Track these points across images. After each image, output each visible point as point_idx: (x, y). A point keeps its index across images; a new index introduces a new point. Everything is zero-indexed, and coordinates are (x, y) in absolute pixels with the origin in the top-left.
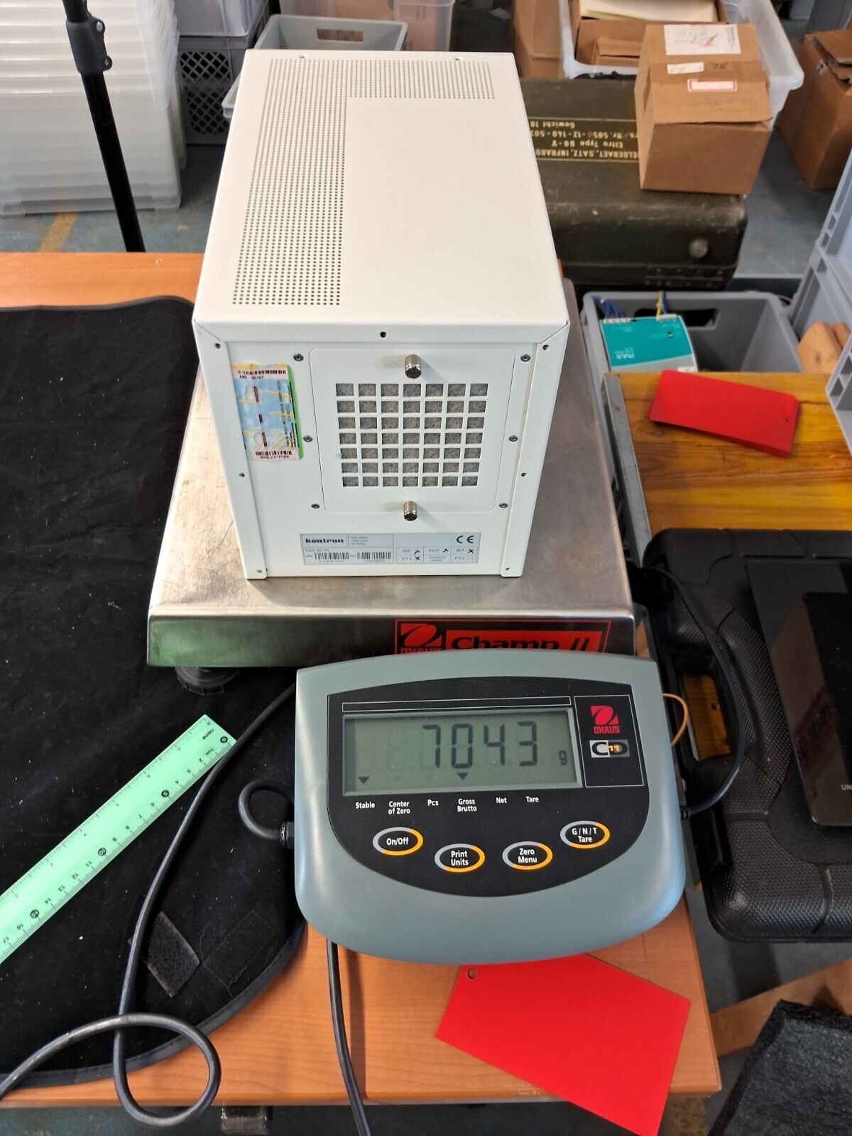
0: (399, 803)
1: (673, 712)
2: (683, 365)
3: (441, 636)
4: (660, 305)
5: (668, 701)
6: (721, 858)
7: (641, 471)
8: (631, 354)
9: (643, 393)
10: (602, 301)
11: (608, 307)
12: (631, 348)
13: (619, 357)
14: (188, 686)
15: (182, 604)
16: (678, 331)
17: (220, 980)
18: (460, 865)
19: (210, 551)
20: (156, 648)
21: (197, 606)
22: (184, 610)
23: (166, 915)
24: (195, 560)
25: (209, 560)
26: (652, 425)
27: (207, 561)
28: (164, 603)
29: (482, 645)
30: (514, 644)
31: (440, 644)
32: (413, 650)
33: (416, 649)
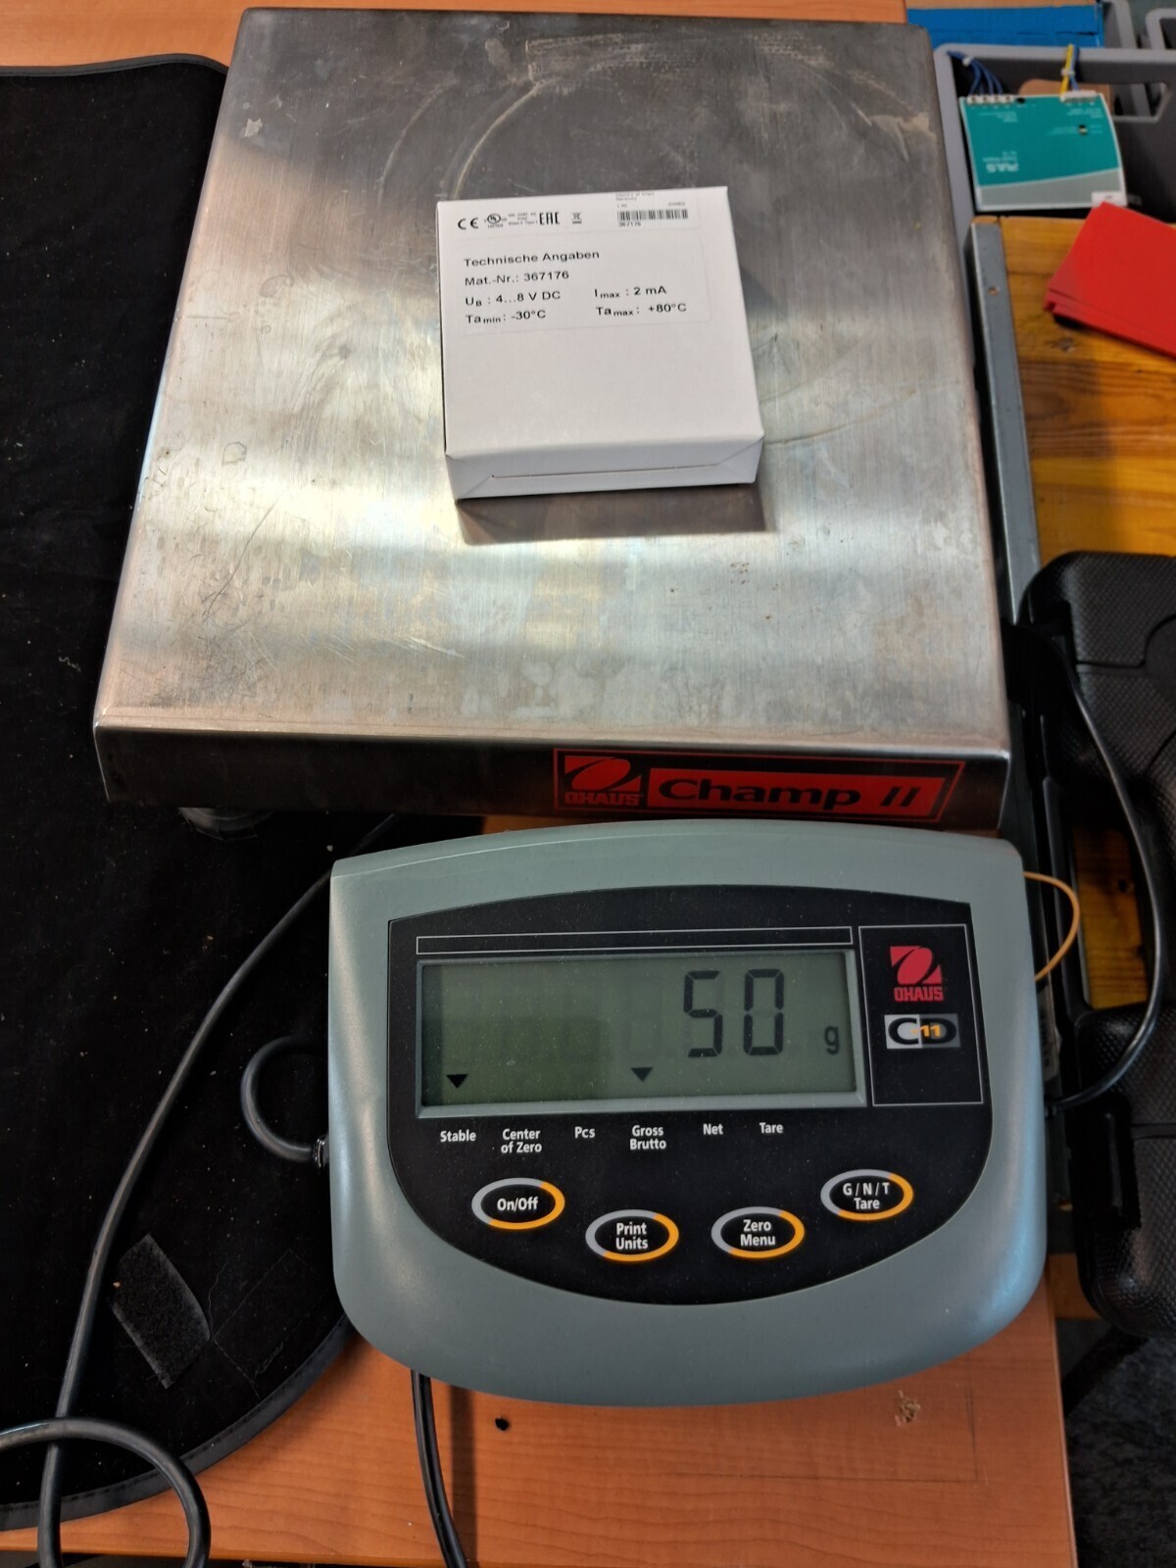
0: (521, 1133)
2: (1100, 189)
3: (640, 777)
4: (1068, 71)
6: (1117, 1202)
7: (1028, 418)
8: (1012, 163)
9: (1044, 262)
10: (966, 62)
11: (978, 74)
12: (1014, 153)
13: (991, 168)
14: (192, 825)
15: (153, 708)
16: (1097, 121)
17: (238, 1368)
18: (632, 1249)
19: (206, 599)
20: (116, 780)
21: (181, 711)
22: (156, 718)
23: (156, 1241)
24: (179, 616)
25: (204, 617)
26: (1055, 327)
27: (201, 620)
28: (119, 704)
29: (715, 793)
30: (776, 794)
31: (638, 789)
32: (587, 796)
33: (593, 794)
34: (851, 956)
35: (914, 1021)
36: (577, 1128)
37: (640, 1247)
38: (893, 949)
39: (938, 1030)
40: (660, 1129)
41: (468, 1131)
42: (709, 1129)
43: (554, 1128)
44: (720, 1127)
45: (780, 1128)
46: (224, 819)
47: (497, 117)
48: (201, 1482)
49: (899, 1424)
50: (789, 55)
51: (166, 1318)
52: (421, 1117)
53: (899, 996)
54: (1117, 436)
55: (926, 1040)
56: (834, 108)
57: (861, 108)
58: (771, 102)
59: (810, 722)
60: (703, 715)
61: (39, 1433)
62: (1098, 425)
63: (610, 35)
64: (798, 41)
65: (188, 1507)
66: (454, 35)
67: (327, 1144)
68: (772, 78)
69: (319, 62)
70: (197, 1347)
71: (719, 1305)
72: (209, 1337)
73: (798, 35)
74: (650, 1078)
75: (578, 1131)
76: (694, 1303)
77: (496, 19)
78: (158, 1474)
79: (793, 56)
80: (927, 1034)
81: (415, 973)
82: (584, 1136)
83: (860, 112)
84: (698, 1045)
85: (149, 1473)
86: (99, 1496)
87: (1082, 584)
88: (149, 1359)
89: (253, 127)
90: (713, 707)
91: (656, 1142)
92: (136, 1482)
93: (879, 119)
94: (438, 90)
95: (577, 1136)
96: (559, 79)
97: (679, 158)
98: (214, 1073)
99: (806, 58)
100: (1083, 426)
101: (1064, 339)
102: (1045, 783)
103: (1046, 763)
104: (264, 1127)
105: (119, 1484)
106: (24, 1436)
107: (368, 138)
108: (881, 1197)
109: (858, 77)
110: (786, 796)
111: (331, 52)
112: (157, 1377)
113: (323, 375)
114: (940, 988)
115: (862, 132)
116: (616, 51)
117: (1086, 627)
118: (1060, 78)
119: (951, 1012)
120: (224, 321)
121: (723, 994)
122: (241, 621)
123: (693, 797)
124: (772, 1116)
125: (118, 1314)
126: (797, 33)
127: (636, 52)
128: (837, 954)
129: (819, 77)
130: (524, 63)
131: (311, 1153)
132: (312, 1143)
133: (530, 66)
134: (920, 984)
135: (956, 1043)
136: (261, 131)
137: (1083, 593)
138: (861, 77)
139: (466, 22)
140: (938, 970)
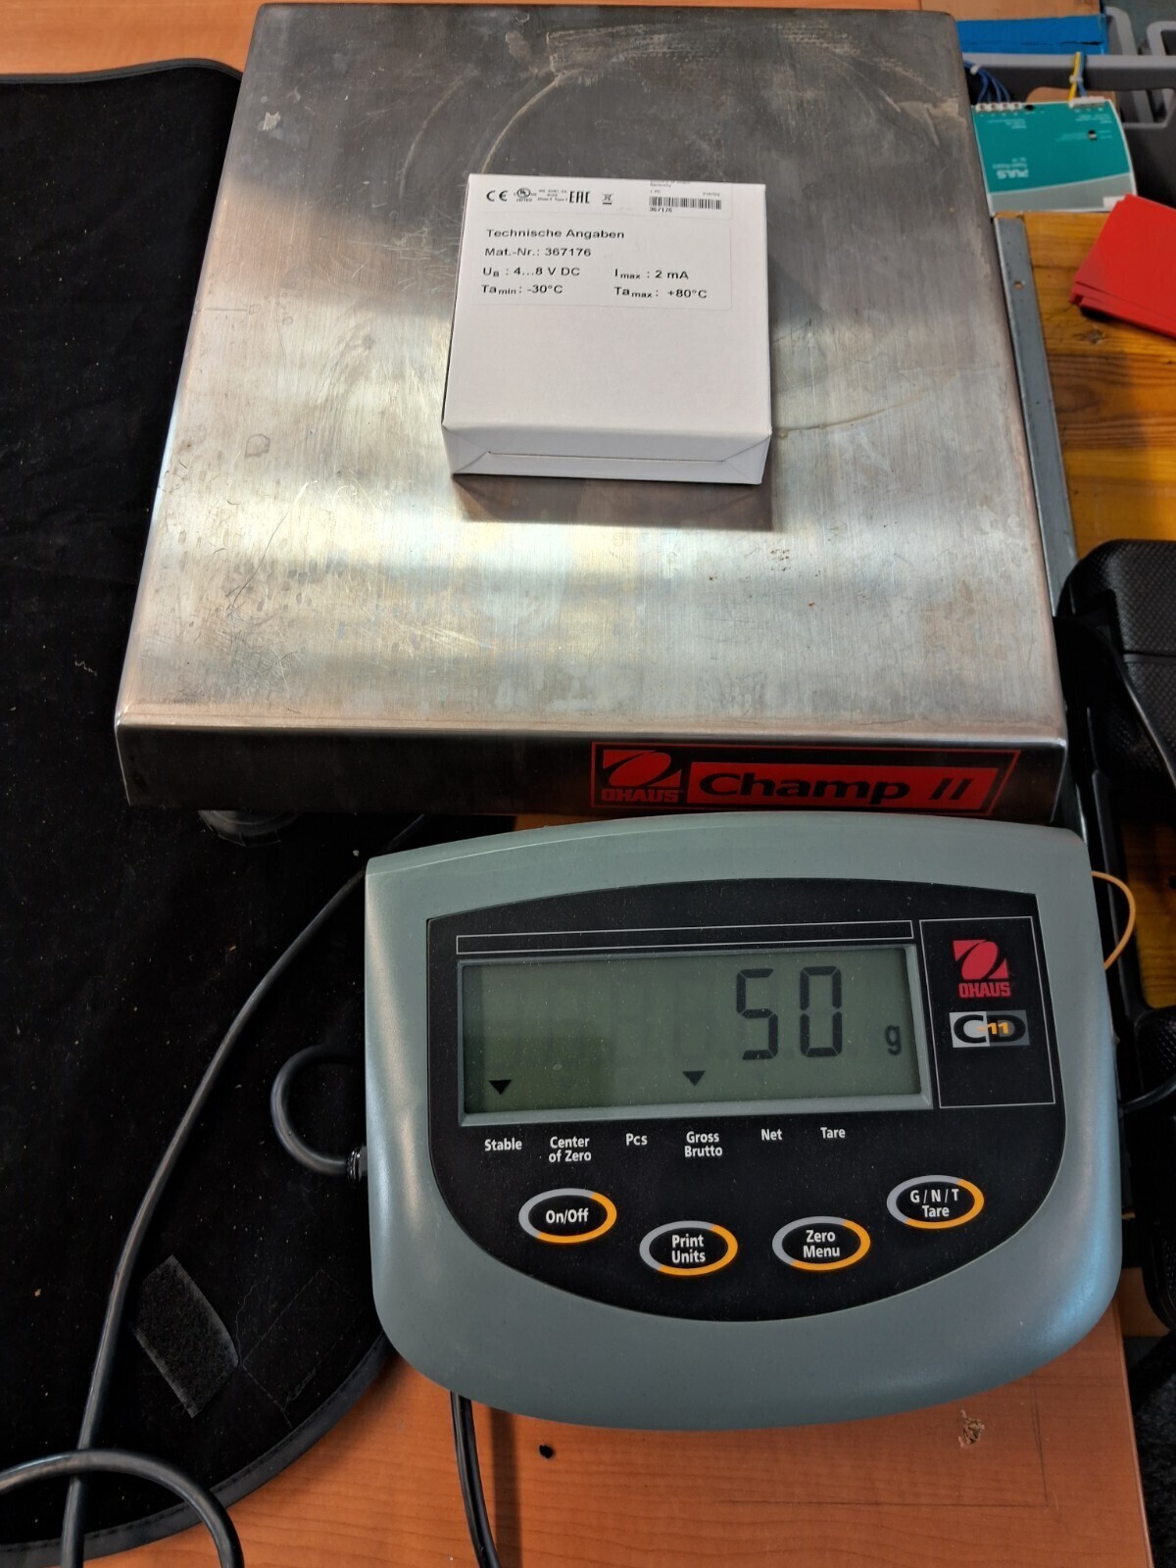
0: (570, 1140)
1: (1110, 910)
2: (1112, 193)
3: (680, 771)
4: (1076, 78)
5: (1100, 886)
7: (1059, 410)
8: (1022, 169)
9: (1069, 256)
10: (974, 70)
11: (986, 82)
12: (1023, 159)
13: (1001, 175)
14: (215, 830)
15: (177, 705)
16: (1106, 126)
17: (269, 1395)
18: (689, 1263)
19: (230, 593)
20: (138, 781)
21: (206, 708)
22: (180, 715)
23: (180, 1262)
24: (202, 611)
25: (229, 612)
26: (1083, 319)
27: (225, 615)
28: (142, 701)
29: (758, 788)
30: (821, 786)
31: (678, 785)
32: (624, 792)
33: (631, 791)
34: (912, 952)
35: (980, 1018)
36: (628, 1135)
37: (697, 1260)
38: (956, 944)
39: (1006, 1028)
40: (716, 1135)
41: (513, 1140)
42: (766, 1135)
43: (603, 1135)
44: (779, 1132)
45: (842, 1133)
46: (246, 824)
47: (520, 107)
48: (233, 1518)
49: (962, 1445)
50: (814, 43)
51: (192, 1344)
52: (464, 1125)
53: (964, 993)
54: (1150, 427)
55: (994, 1038)
56: (861, 94)
57: (889, 95)
58: (797, 89)
59: (858, 711)
60: (747, 706)
61: (61, 1466)
62: (1130, 417)
63: (632, 26)
64: (823, 30)
65: (221, 1543)
66: (474, 27)
67: (365, 1158)
68: (798, 66)
69: (337, 56)
70: (224, 1374)
71: (782, 1321)
72: (236, 1362)
73: (823, 23)
74: (703, 1081)
75: (630, 1138)
76: (755, 1319)
77: (516, 12)
78: (189, 1506)
79: (818, 44)
80: (994, 1032)
81: (456, 973)
82: (635, 1142)
83: (888, 99)
84: (751, 1047)
85: (175, 1508)
86: (122, 1533)
87: (1127, 573)
88: (174, 1387)
89: (270, 121)
90: (757, 697)
91: (712, 1149)
92: (162, 1517)
93: (906, 105)
94: (457, 82)
95: (628, 1144)
96: (582, 69)
97: (705, 146)
98: (239, 1086)
99: (831, 46)
100: (1115, 418)
101: (1092, 332)
102: (1094, 777)
103: (1094, 756)
104: (296, 1141)
105: (144, 1520)
106: (45, 1470)
107: (389, 129)
108: (950, 1204)
109: (884, 64)
110: (831, 789)
111: (349, 46)
112: (182, 1406)
113: (347, 365)
114: (1007, 984)
115: (890, 119)
116: (638, 42)
117: (1132, 616)
118: (1068, 86)
119: (1019, 1008)
120: (243, 313)
121: (778, 993)
122: (267, 614)
123: (735, 792)
124: (833, 1120)
125: (142, 1341)
126: (822, 21)
127: (658, 43)
128: (895, 949)
129: (846, 64)
130: (546, 55)
131: (346, 1167)
132: (345, 1154)
133: (551, 58)
134: (985, 979)
135: (1025, 1041)
136: (280, 124)
137: (1128, 581)
138: (889, 64)
139: (485, 15)
140: (1004, 965)
